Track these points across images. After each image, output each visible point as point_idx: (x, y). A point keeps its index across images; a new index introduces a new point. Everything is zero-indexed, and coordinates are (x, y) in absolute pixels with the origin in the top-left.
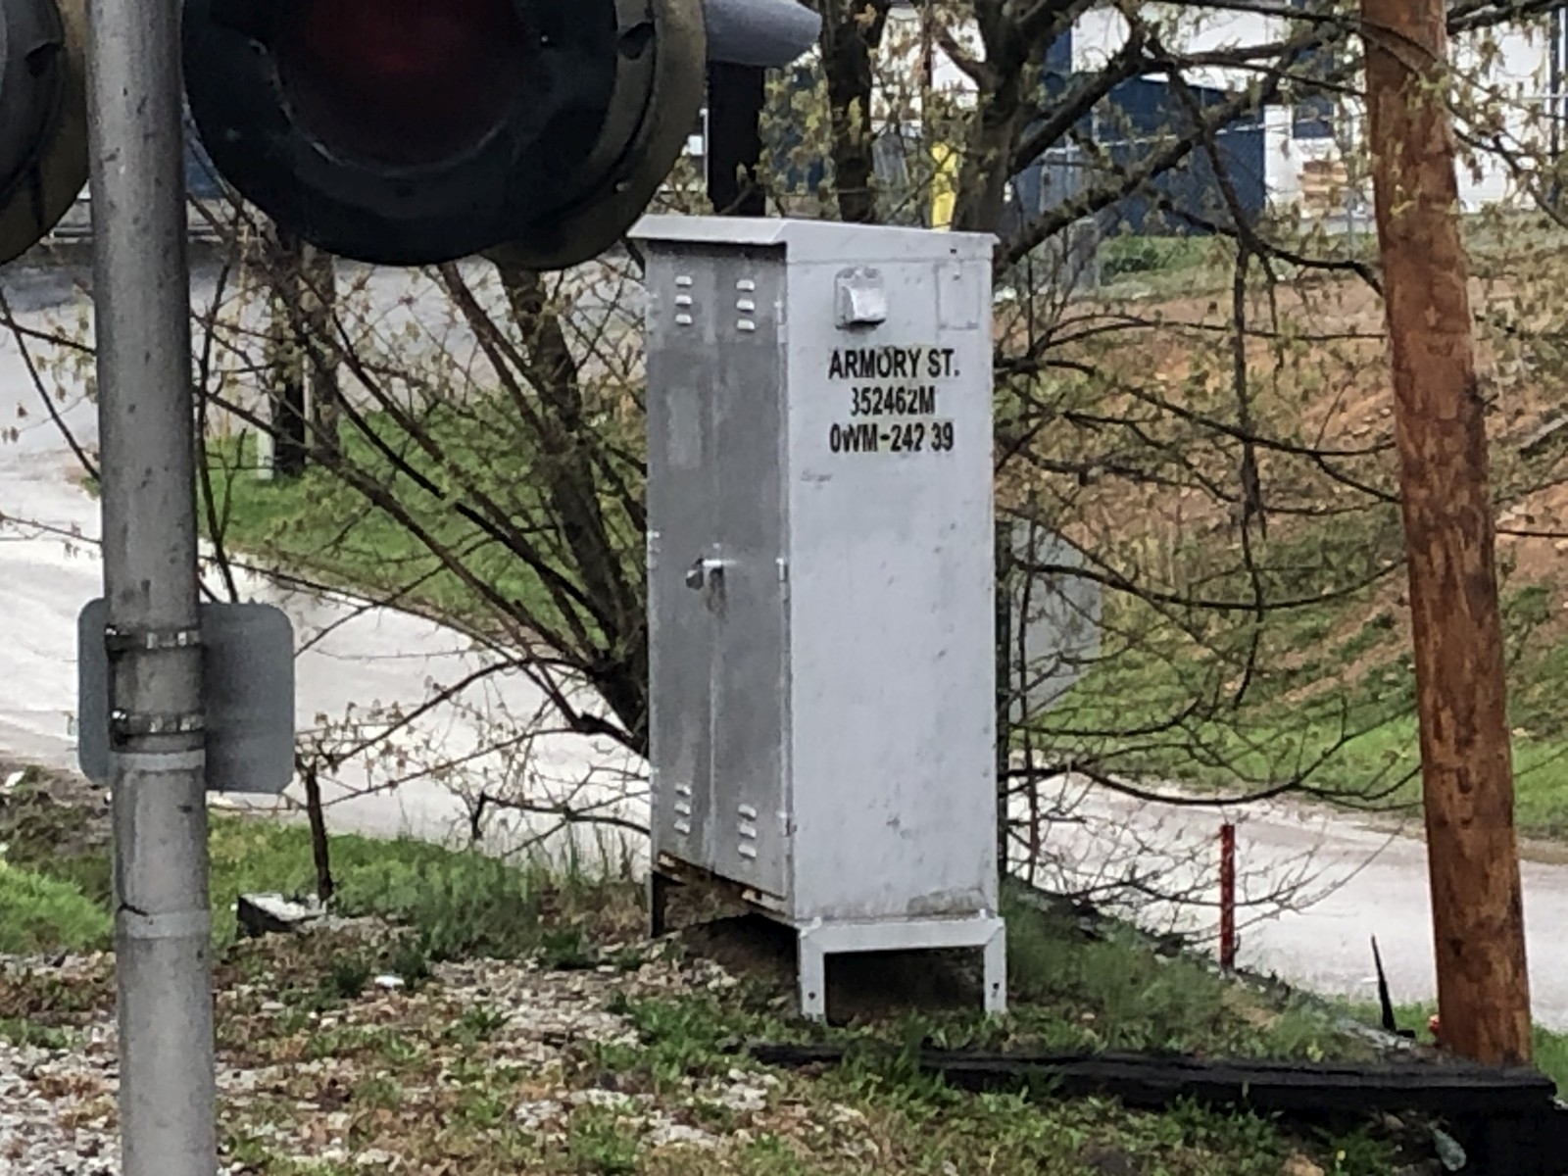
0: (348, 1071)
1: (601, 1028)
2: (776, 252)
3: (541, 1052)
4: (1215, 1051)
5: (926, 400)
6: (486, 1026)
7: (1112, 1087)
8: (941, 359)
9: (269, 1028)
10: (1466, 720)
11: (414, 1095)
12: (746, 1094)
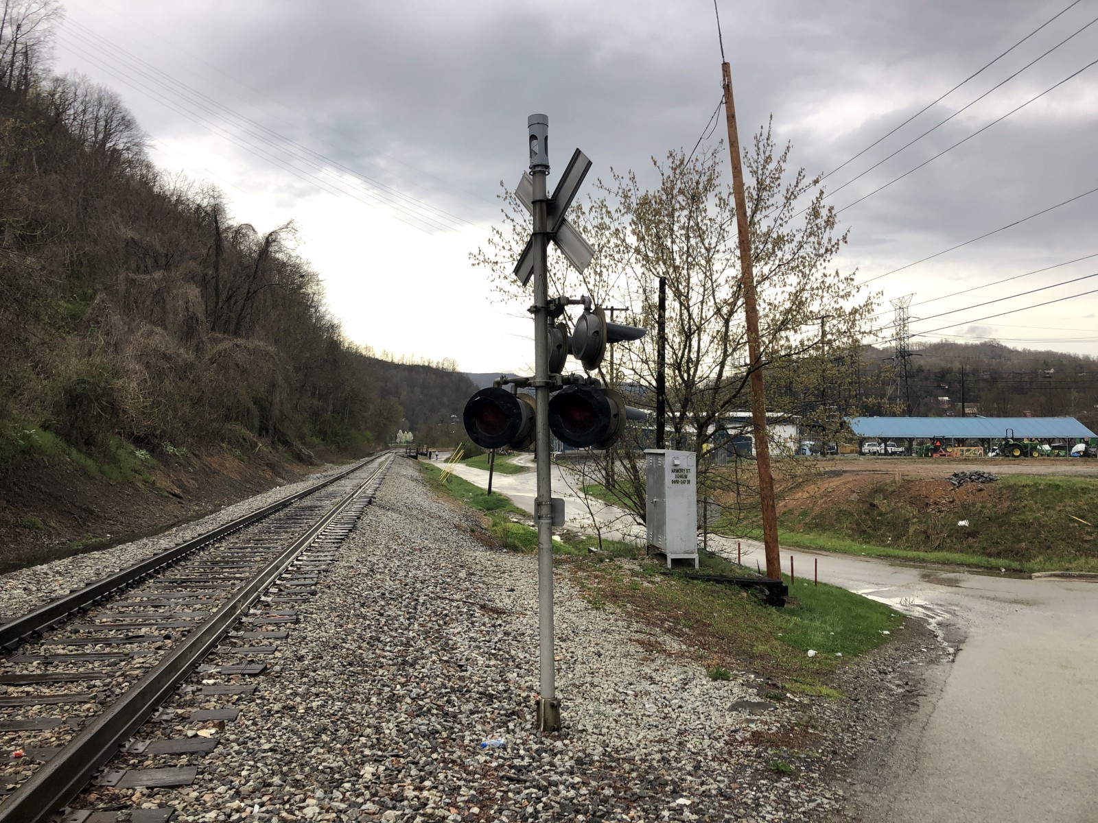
0: (599, 573)
1: (637, 568)
2: (664, 454)
3: (628, 572)
4: (731, 575)
5: (686, 477)
6: (620, 567)
7: (714, 580)
8: (688, 470)
9: (589, 567)
10: (770, 526)
11: (608, 577)
12: (658, 579)
